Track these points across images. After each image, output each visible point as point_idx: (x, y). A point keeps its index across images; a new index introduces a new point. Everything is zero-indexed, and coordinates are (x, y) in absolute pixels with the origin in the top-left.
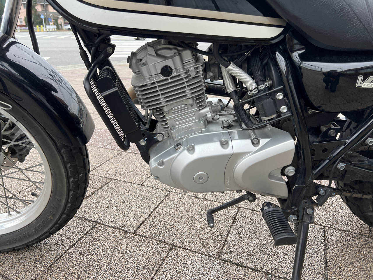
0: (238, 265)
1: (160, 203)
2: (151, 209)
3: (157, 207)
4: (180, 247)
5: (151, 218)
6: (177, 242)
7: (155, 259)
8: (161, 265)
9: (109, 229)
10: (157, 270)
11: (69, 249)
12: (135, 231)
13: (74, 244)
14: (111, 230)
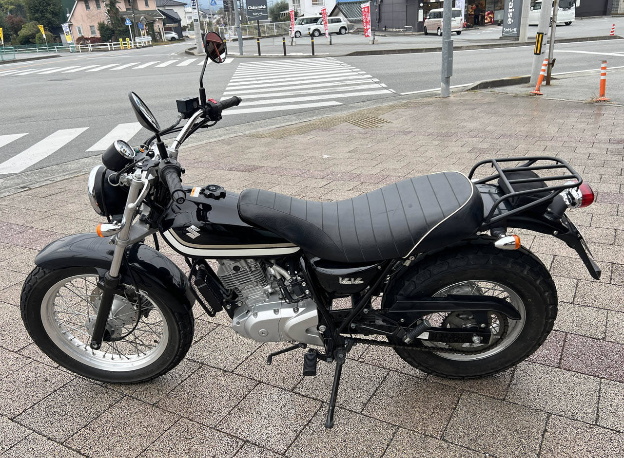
0: (304, 396)
1: (258, 349)
2: (249, 354)
3: (255, 351)
4: (265, 383)
5: (247, 360)
6: (264, 379)
7: (244, 391)
8: (248, 394)
9: (212, 369)
10: (244, 398)
11: (181, 383)
12: (233, 371)
13: (185, 380)
14: (214, 370)
